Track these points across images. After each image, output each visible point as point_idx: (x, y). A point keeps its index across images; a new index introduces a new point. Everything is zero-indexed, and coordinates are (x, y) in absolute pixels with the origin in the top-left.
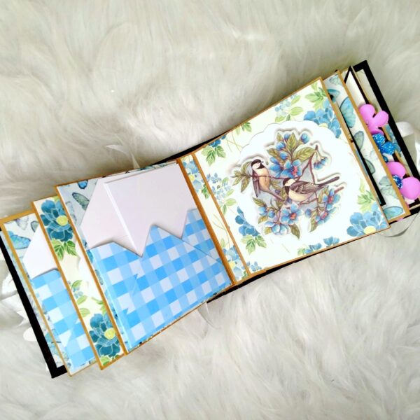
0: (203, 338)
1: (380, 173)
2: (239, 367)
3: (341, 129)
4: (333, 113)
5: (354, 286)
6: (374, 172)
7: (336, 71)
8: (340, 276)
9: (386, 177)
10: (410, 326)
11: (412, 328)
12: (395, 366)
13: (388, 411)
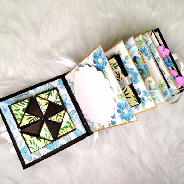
0: (89, 149)
1: (167, 75)
2: (105, 162)
3: (151, 56)
4: (147, 49)
5: (155, 126)
6: (165, 74)
7: (147, 32)
8: (149, 122)
9: (169, 77)
10: (180, 144)
11: (181, 145)
12: (174, 161)
13: (170, 181)
